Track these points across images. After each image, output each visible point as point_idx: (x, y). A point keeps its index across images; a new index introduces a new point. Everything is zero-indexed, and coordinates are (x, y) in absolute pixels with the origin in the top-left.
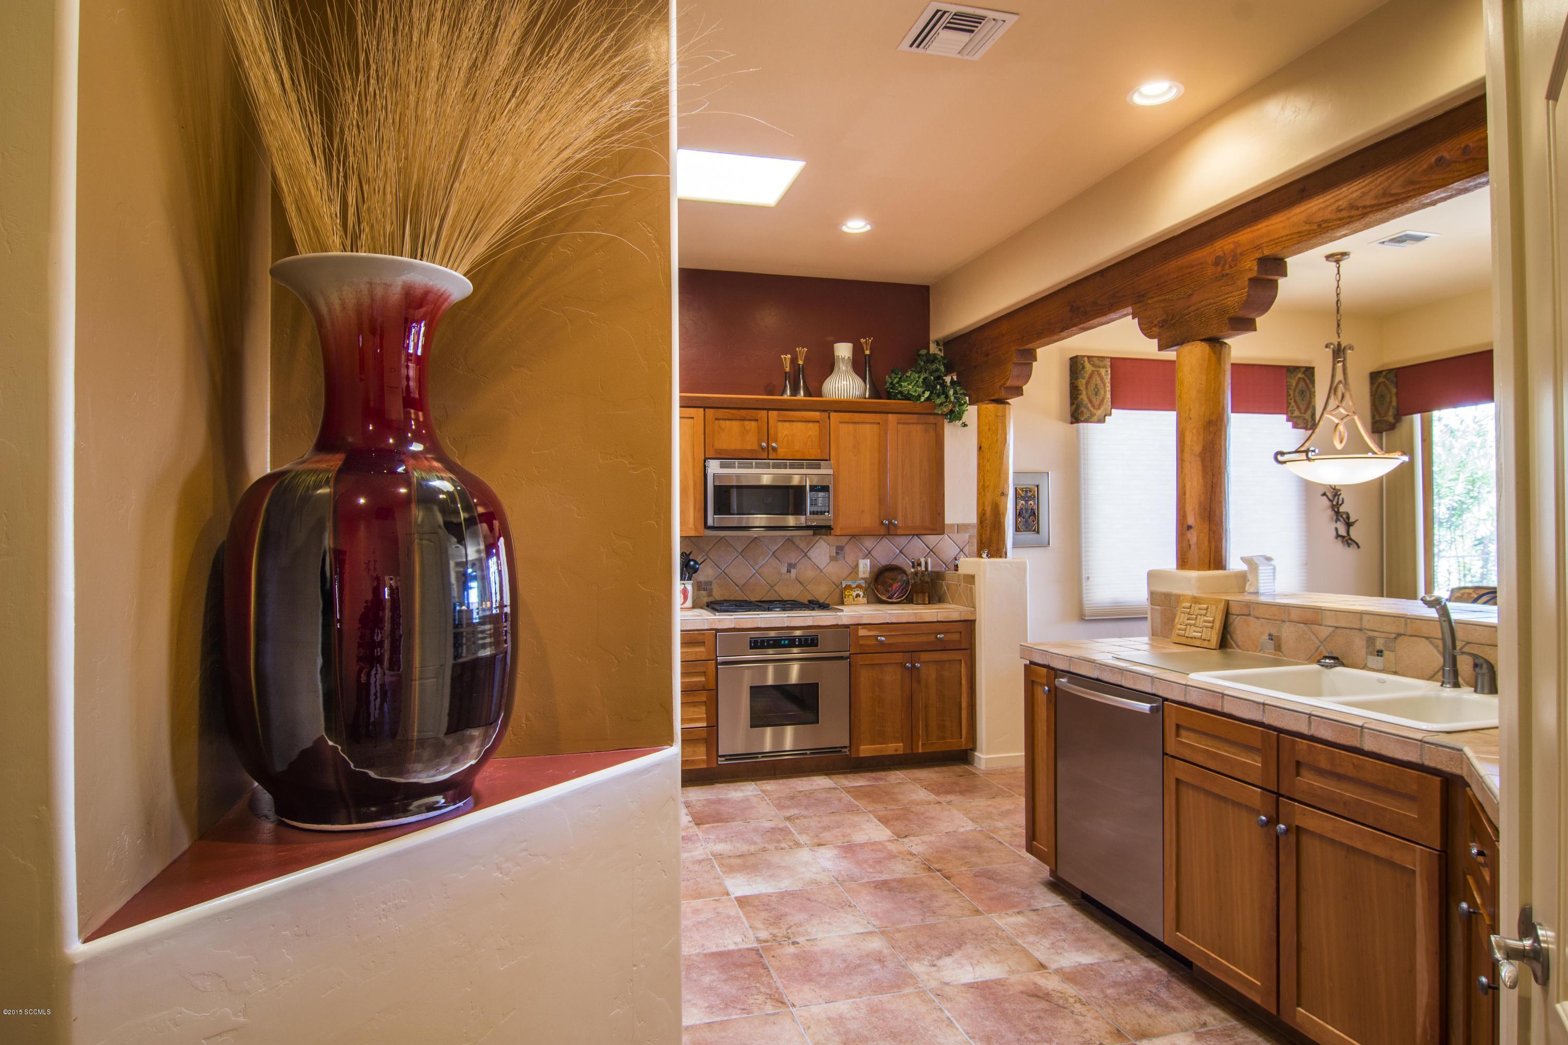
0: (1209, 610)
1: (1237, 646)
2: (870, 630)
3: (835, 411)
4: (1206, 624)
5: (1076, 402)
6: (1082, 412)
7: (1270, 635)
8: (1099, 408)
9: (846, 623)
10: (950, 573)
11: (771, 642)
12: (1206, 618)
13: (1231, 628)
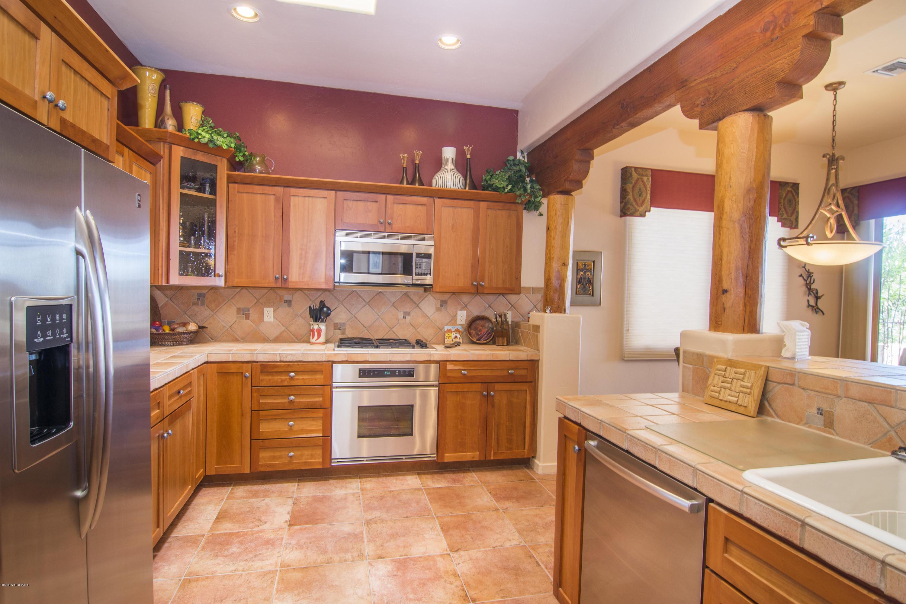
0: (747, 375)
1: (776, 414)
2: (455, 365)
3: (439, 198)
4: (742, 389)
5: (624, 201)
6: (629, 208)
7: (819, 409)
8: (641, 206)
9: (438, 359)
10: (523, 324)
11: (377, 373)
12: (742, 383)
13: (769, 395)
